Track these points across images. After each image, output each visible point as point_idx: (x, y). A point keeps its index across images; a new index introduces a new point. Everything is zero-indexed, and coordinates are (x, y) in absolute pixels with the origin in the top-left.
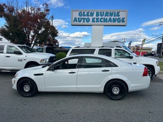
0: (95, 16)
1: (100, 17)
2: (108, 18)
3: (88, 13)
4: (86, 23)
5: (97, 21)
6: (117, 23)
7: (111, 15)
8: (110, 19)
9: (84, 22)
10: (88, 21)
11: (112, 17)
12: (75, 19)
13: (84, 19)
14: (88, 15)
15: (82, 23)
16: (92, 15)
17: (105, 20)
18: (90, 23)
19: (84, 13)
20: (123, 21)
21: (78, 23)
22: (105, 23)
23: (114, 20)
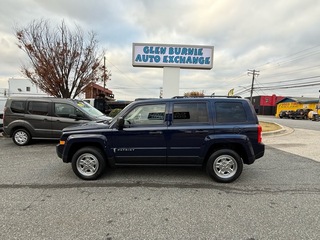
0: (167, 53)
1: (175, 55)
2: (187, 56)
3: (157, 48)
4: (154, 63)
5: (171, 61)
6: (198, 65)
7: (191, 52)
8: (189, 59)
9: (151, 61)
10: (157, 61)
11: (192, 56)
12: (139, 57)
13: (152, 57)
14: (157, 52)
15: (148, 63)
16: (163, 51)
17: (183, 60)
18: (161, 63)
19: (152, 48)
20: (208, 62)
21: (142, 63)
22: (182, 65)
23: (195, 61)
